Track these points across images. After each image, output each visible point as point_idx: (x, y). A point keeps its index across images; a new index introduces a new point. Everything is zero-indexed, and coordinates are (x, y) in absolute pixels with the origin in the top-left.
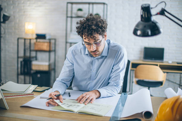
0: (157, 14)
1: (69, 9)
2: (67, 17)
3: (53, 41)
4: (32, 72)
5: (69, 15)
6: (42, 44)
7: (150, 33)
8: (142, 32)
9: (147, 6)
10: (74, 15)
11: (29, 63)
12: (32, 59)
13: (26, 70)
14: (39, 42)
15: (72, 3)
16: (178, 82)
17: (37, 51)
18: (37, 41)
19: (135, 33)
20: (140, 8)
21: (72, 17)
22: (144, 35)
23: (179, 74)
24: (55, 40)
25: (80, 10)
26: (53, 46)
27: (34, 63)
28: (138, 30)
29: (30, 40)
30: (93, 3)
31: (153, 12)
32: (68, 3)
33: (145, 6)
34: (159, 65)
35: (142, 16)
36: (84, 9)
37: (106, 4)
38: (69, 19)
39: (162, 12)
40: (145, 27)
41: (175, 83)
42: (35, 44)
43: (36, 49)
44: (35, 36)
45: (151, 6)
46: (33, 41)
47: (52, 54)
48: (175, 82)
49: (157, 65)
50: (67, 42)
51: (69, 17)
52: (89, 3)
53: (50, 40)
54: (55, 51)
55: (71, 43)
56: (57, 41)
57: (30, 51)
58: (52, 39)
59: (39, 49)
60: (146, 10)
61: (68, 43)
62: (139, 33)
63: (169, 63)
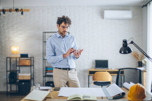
0: (130, 43)
7: (127, 52)
8: (124, 52)
9: (125, 40)
19: (120, 52)
20: (122, 41)
22: (125, 53)
28: (122, 51)
31: (128, 42)
33: (124, 40)
35: (123, 44)
39: (132, 42)
40: (125, 49)
45: (127, 40)
60: (125, 42)
62: (122, 52)
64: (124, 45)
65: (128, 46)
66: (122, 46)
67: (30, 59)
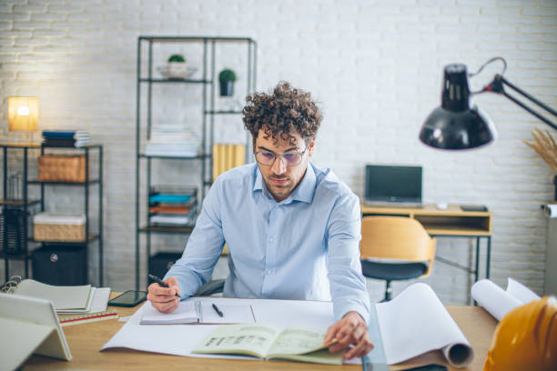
0: (485, 90)
1: (145, 57)
2: (140, 80)
3: (94, 153)
4: (31, 247)
5: (144, 75)
6: (61, 161)
7: (465, 138)
9: (460, 69)
10: (156, 75)
11: (21, 221)
12: (30, 209)
13: (12, 243)
14: (51, 155)
15: (151, 40)
16: (464, 263)
17: (43, 184)
18: (43, 153)
21: (150, 81)
22: (452, 144)
23: (466, 240)
24: (101, 148)
25: (177, 59)
26: (94, 166)
27: (39, 219)
29: (26, 148)
30: (214, 40)
31: (475, 84)
32: (141, 39)
33: (454, 70)
34: (412, 216)
35: (446, 93)
36: (186, 58)
37: (255, 43)
38: (144, 86)
40: (452, 123)
41: (456, 265)
42: (40, 161)
43: (47, 176)
44: (39, 140)
45: (470, 71)
46: (34, 154)
47: (94, 189)
48: (454, 261)
49: (407, 216)
50: (139, 156)
51: (145, 80)
52: (205, 40)
53: (86, 148)
54: (100, 181)
55: (149, 158)
56: (105, 150)
57: (26, 183)
58: (94, 147)
59: (54, 178)
60: (456, 81)
61: (144, 156)
63: (438, 209)
64: (452, 97)
65: (474, 102)
66: (435, 102)
67: (83, 152)
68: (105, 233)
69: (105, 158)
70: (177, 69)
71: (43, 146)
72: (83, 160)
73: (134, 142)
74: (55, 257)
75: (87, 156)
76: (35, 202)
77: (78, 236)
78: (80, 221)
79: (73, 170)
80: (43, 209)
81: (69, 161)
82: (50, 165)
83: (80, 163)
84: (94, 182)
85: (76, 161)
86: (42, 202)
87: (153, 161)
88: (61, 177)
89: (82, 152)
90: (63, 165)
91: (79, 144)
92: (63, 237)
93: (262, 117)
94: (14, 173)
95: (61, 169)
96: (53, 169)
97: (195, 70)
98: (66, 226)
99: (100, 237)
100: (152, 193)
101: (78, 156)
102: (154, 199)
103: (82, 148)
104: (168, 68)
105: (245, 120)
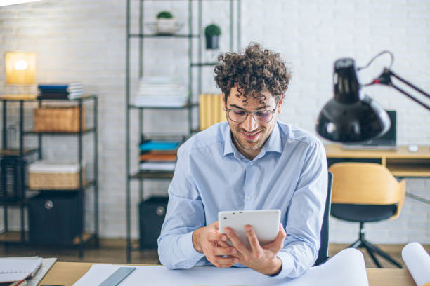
0: (374, 82)
2: (129, 36)
3: (88, 104)
4: (28, 194)
5: (135, 30)
6: (56, 112)
7: (357, 129)
8: (337, 127)
9: (347, 64)
10: (147, 31)
11: (19, 169)
12: (28, 158)
14: (48, 107)
17: (40, 134)
18: (40, 106)
19: (321, 128)
21: (141, 36)
24: (95, 98)
25: (165, 15)
26: (88, 115)
27: (35, 168)
28: (328, 121)
29: (22, 102)
33: (342, 65)
36: (174, 13)
38: (135, 42)
39: (386, 78)
40: (345, 113)
42: (35, 112)
43: (41, 127)
44: (35, 92)
47: (88, 140)
50: (129, 107)
51: (135, 36)
53: (80, 100)
54: (95, 130)
55: (141, 108)
57: (23, 134)
58: (88, 98)
59: (49, 129)
60: (346, 73)
61: (134, 107)
62: (331, 128)
68: (100, 179)
69: (100, 108)
70: (165, 25)
71: (40, 99)
72: (77, 111)
73: (124, 92)
74: (50, 204)
75: (80, 107)
76: (31, 152)
77: (72, 184)
78: (74, 169)
79: (67, 120)
80: (40, 158)
81: (63, 112)
82: (45, 116)
83: (74, 114)
84: (88, 131)
85: (69, 113)
86: (39, 150)
87: (145, 112)
88: (56, 128)
89: (76, 103)
90: (58, 116)
91: (72, 96)
92: (58, 185)
93: (235, 76)
94: (13, 123)
95: (55, 120)
96: (48, 120)
97: (182, 25)
98: (60, 175)
99: (95, 183)
100: (143, 141)
101: (73, 107)
102: (146, 147)
103: (75, 100)
104: (156, 24)
105: (217, 79)
